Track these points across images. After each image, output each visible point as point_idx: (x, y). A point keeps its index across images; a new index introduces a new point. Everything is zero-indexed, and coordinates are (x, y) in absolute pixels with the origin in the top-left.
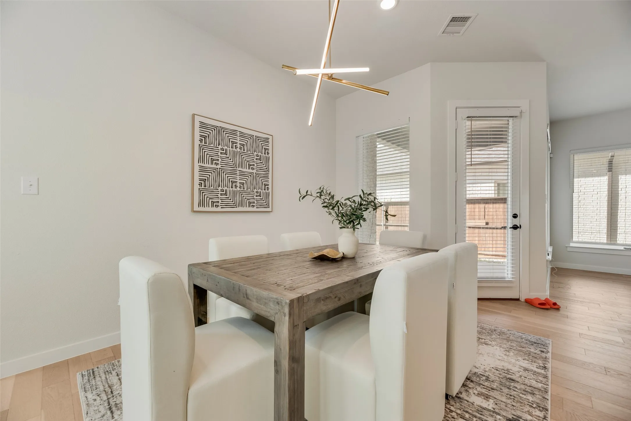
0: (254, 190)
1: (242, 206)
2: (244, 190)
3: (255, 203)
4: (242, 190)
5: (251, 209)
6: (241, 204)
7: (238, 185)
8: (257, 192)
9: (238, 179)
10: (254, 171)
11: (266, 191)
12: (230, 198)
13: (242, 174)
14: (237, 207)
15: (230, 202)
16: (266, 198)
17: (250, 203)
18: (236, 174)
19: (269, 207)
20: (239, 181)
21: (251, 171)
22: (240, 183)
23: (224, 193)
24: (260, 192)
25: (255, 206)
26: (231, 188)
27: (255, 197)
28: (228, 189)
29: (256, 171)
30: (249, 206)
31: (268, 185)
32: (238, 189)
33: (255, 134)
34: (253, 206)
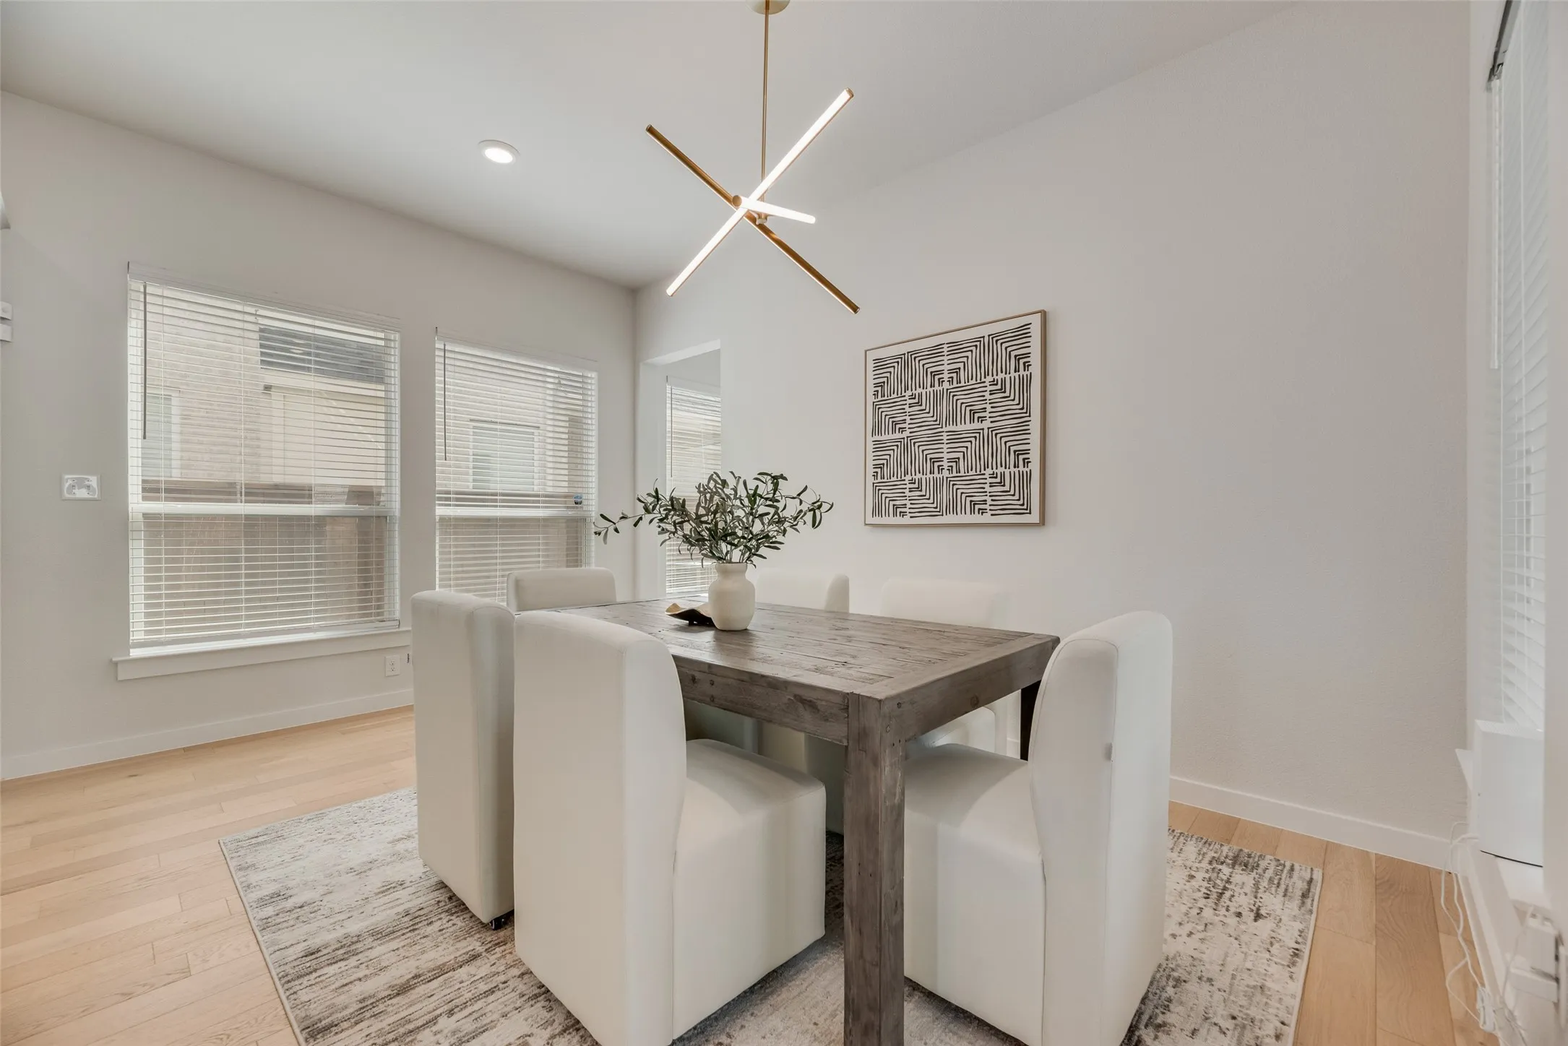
0: (985, 470)
1: (955, 511)
2: (958, 475)
3: (988, 504)
4: (955, 474)
5: (977, 518)
6: (953, 508)
7: (945, 464)
8: (993, 476)
9: (945, 453)
10: (986, 424)
11: (1021, 468)
12: (927, 497)
13: (955, 438)
14: (942, 515)
15: (928, 504)
16: (1021, 487)
17: (973, 504)
18: (940, 442)
19: (1030, 513)
20: (946, 456)
21: (977, 425)
22: (950, 460)
23: (916, 486)
24: (1003, 475)
25: (988, 511)
26: (931, 473)
27: (988, 488)
28: (925, 476)
29: (992, 422)
30: (972, 511)
31: (1026, 452)
32: (946, 473)
33: (985, 331)
34: (982, 511)
